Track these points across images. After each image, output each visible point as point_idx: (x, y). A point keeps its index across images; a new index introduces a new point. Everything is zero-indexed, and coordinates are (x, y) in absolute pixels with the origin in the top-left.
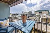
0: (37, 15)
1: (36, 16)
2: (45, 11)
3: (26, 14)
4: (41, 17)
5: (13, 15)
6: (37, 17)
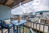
6: (37, 18)
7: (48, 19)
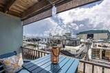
0: (82, 40)
1: (81, 43)
2: (102, 32)
3: (59, 38)
4: (92, 47)
5: (29, 41)
6: (83, 46)
7: (108, 48)
